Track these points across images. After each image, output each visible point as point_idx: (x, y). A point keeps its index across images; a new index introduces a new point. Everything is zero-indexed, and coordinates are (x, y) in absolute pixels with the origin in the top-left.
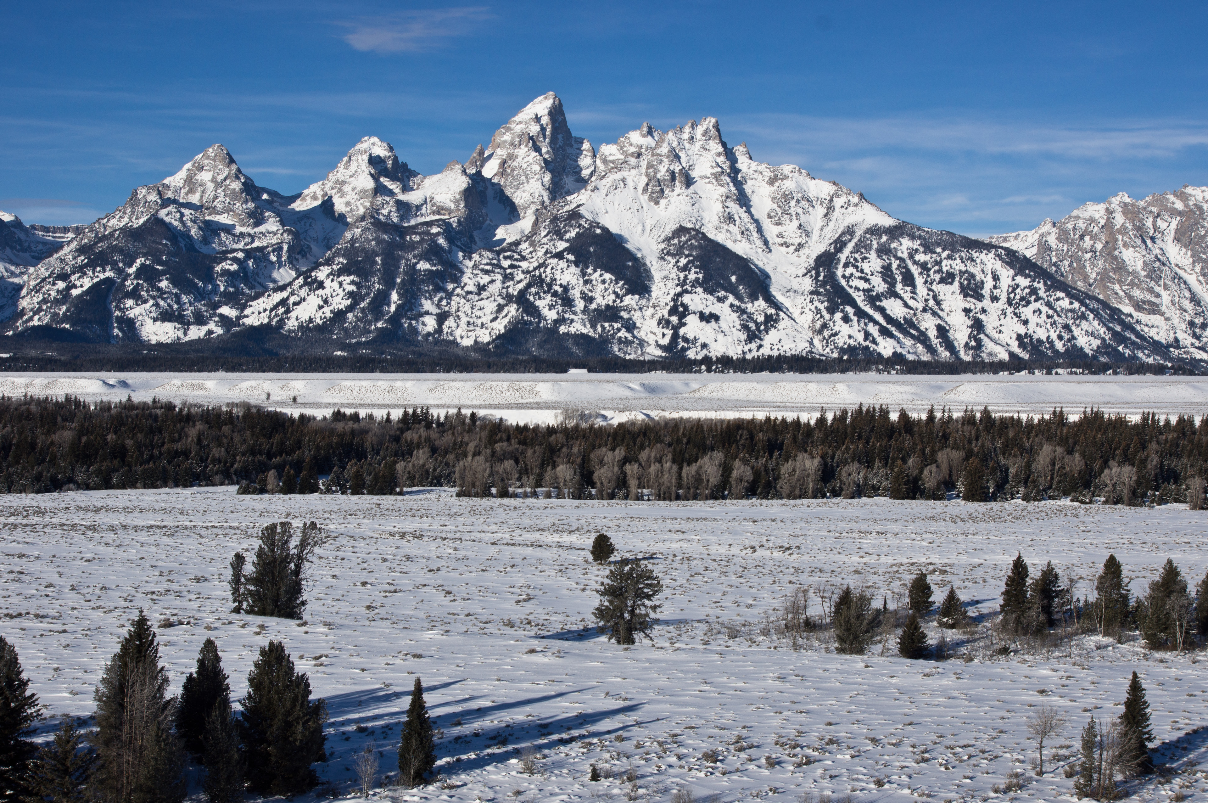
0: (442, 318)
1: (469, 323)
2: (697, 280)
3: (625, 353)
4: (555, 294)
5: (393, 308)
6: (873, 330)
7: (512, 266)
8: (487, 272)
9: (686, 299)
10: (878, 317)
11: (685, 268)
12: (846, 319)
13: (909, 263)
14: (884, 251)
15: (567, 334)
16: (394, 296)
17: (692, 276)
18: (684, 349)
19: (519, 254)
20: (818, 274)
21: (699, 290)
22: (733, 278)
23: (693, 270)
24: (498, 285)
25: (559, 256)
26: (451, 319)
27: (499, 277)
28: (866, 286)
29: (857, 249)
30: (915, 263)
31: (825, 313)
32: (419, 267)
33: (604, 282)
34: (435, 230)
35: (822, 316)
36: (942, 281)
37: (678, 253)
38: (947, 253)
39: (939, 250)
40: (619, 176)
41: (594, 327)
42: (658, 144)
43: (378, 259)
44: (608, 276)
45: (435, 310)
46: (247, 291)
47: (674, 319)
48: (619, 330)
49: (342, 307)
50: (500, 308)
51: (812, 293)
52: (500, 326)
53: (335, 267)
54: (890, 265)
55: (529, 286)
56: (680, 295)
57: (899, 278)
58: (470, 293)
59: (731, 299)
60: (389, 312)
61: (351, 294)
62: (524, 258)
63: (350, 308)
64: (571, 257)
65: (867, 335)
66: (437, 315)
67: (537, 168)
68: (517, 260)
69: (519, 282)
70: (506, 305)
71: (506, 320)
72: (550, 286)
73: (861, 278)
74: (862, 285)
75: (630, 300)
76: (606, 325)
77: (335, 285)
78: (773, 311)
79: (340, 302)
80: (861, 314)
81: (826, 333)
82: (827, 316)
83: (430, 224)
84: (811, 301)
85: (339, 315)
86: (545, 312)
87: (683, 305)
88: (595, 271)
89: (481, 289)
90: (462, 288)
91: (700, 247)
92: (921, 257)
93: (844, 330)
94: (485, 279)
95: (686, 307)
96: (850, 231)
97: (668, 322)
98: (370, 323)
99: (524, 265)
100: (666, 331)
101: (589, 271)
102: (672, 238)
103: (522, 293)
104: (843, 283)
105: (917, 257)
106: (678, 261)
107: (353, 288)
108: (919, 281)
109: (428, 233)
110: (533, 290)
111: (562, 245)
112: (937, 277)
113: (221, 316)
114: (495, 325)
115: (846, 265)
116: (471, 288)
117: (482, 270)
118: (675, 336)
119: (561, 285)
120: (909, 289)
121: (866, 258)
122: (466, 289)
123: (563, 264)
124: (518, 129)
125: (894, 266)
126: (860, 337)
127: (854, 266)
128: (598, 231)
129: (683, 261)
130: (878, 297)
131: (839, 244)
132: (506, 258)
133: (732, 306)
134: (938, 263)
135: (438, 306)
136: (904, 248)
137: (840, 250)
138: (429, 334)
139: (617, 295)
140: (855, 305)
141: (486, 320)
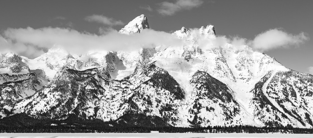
0: (96, 109)
1: (108, 112)
2: (205, 94)
3: (174, 124)
4: (144, 99)
5: (76, 105)
6: (279, 115)
7: (126, 87)
8: (115, 90)
9: (201, 101)
10: (281, 110)
11: (200, 88)
12: (268, 110)
13: (294, 87)
14: (283, 82)
15: (150, 116)
16: (76, 101)
17: (203, 92)
18: (200, 123)
19: (129, 82)
20: (256, 91)
21: (206, 97)
22: (220, 93)
23: (203, 89)
24: (120, 95)
25: (146, 83)
26: (100, 110)
27: (121, 92)
28: (276, 96)
29: (272, 81)
30: (296, 87)
31: (259, 108)
32: (86, 88)
33: (165, 94)
34: (93, 72)
35: (258, 109)
36: (307, 95)
37: (197, 82)
38: (309, 83)
39: (306, 82)
41: (161, 113)
42: (188, 36)
43: (70, 85)
44: (167, 92)
45: (94, 106)
46: (15, 99)
47: (196, 110)
48: (172, 114)
49: (54, 105)
50: (121, 105)
51: (254, 99)
52: (121, 113)
53: (52, 89)
54: (286, 88)
55: (133, 96)
56: (198, 99)
57: (290, 93)
58: (109, 99)
59: (220, 101)
60: (74, 107)
61: (58, 100)
62: (131, 84)
63: (58, 106)
64: (152, 84)
65: (277, 117)
66: (94, 108)
68: (128, 85)
69: (129, 94)
70: (124, 104)
71: (124, 110)
72: (142, 96)
73: (274, 93)
74: (275, 96)
75: (177, 102)
76: (166, 112)
77: (52, 96)
78: (238, 107)
79: (54, 103)
80: (274, 108)
81: (260, 116)
82: (260, 109)
83: (91, 70)
84: (253, 103)
85: (53, 109)
86: (140, 107)
87: (199, 104)
88: (162, 89)
89: (113, 97)
90: (105, 97)
91: (206, 79)
92: (299, 85)
93: (267, 115)
94: (114, 93)
95: (200, 105)
96: (269, 73)
97: (193, 111)
98: (66, 112)
99: (131, 87)
100: (192, 115)
101: (159, 89)
102: (195, 75)
103: (130, 99)
104: (266, 95)
105: (297, 85)
106: (197, 85)
107: (59, 97)
108: (298, 94)
109: (90, 74)
110: (135, 97)
111: (147, 78)
112: (306, 93)
113: (5, 109)
114: (119, 112)
115: (268, 88)
116: (108, 97)
117: (113, 89)
118: (196, 117)
119: (147, 96)
120: (294, 98)
121: (276, 85)
122: (106, 97)
123: (148, 86)
124: (129, 30)
125: (288, 89)
126: (274, 118)
127: (271, 88)
128: (163, 73)
129: (199, 85)
130: (281, 101)
131: (265, 79)
132: (123, 84)
133: (220, 104)
134: (306, 87)
135: (95, 104)
136: (292, 81)
137: (265, 81)
138: (91, 116)
139: (171, 100)
140: (271, 104)
141: (115, 110)
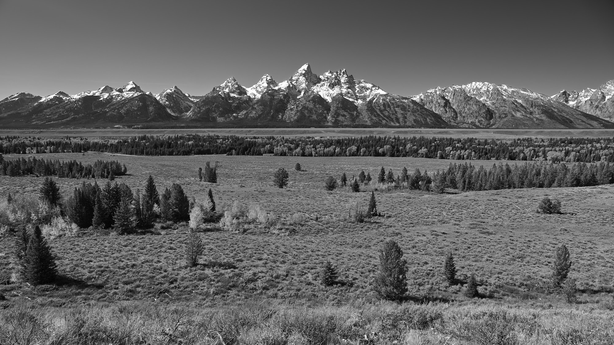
0: (282, 116)
1: (289, 117)
2: (341, 107)
3: (324, 123)
6: (381, 118)
7: (298, 104)
8: (293, 105)
9: (338, 111)
10: (382, 115)
11: (338, 104)
12: (375, 116)
14: (384, 100)
15: (311, 120)
16: (272, 111)
17: (339, 106)
19: (300, 101)
20: (368, 106)
21: (341, 109)
23: (340, 104)
24: (295, 108)
25: (309, 101)
26: (285, 116)
27: (296, 106)
29: (377, 100)
30: (391, 103)
31: (370, 114)
33: (319, 107)
34: (281, 96)
36: (397, 107)
39: (396, 100)
40: (323, 83)
41: (317, 118)
42: (332, 75)
43: (268, 103)
47: (336, 116)
48: (323, 118)
50: (296, 113)
51: (367, 110)
52: (296, 118)
53: (259, 104)
54: (385, 103)
55: (302, 108)
57: (387, 106)
59: (348, 111)
60: (271, 115)
61: (262, 111)
63: (262, 114)
64: (312, 102)
65: (379, 120)
67: (304, 81)
69: (300, 107)
71: (297, 116)
72: (307, 108)
74: (378, 108)
75: (325, 112)
76: (320, 117)
77: (259, 108)
78: (358, 114)
79: (260, 113)
80: (379, 115)
81: (370, 119)
83: (280, 94)
84: (367, 112)
85: (260, 115)
86: (306, 114)
89: (292, 109)
90: (287, 109)
91: (341, 99)
93: (374, 118)
94: (292, 107)
95: (338, 113)
96: (376, 95)
97: (334, 117)
98: (267, 117)
99: (301, 103)
100: (334, 119)
101: (316, 105)
102: (335, 97)
103: (301, 110)
104: (374, 107)
105: (391, 101)
106: (336, 102)
108: (391, 107)
109: (279, 96)
113: (233, 116)
115: (375, 103)
116: (289, 109)
118: (336, 120)
119: (310, 108)
120: (389, 109)
123: (310, 103)
124: (300, 72)
128: (318, 96)
129: (338, 102)
130: (382, 111)
131: (373, 98)
133: (349, 113)
134: (396, 103)
136: (388, 99)
137: (374, 100)
138: (280, 120)
139: (323, 111)
140: (377, 112)
141: (293, 116)
